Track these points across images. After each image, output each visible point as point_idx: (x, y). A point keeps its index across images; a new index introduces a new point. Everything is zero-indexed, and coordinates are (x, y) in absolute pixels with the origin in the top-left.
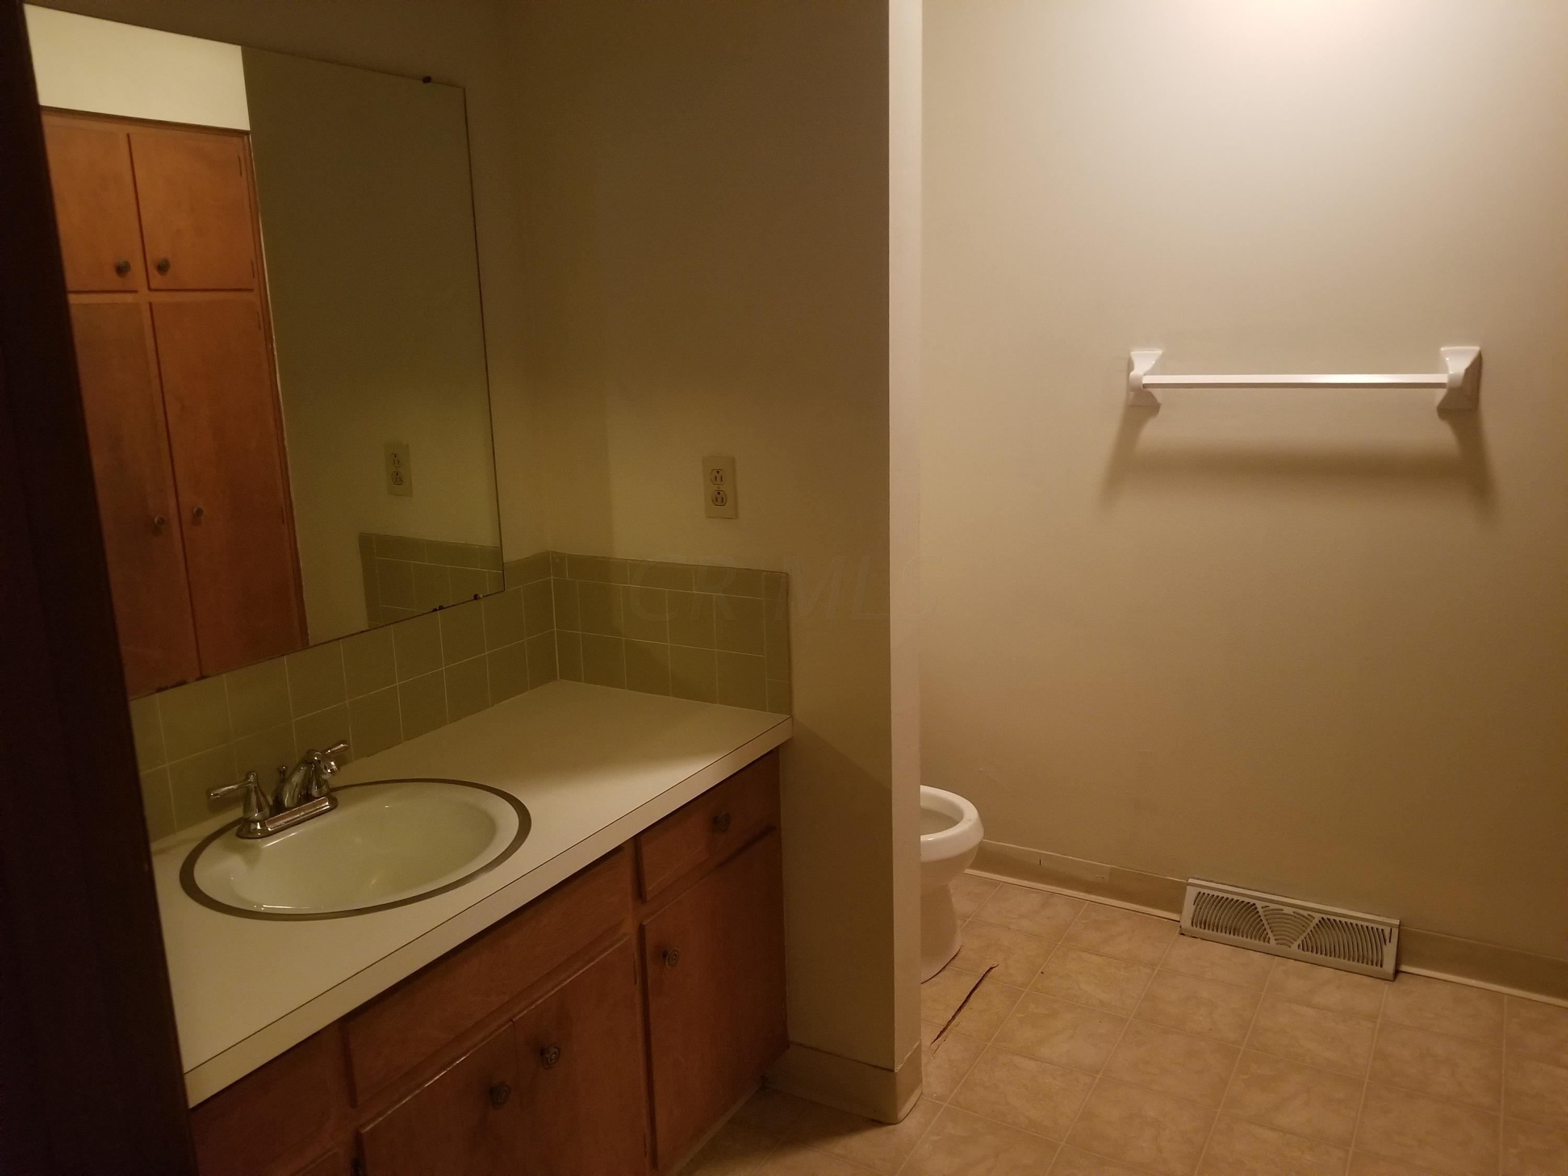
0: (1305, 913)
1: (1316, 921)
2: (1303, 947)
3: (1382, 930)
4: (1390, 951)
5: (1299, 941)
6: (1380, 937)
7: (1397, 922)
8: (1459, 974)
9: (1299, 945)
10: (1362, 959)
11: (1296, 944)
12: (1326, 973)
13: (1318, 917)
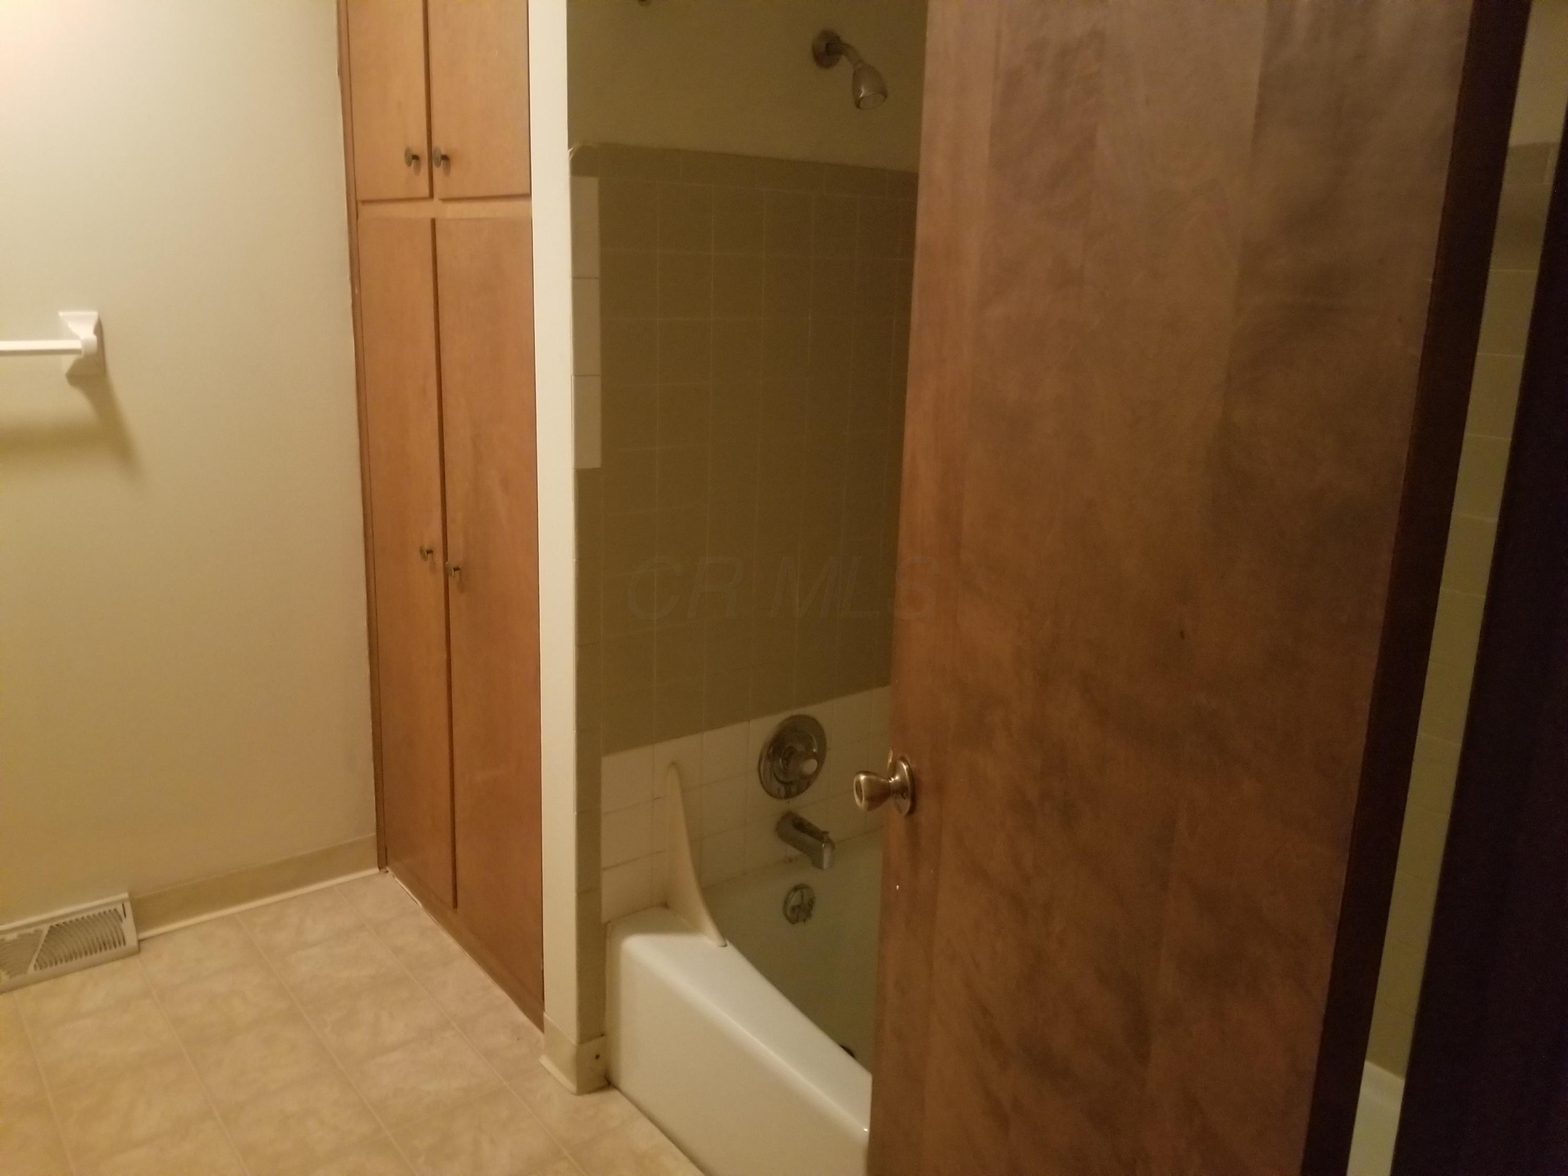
0: (31, 930)
1: (45, 932)
2: (41, 965)
3: (115, 910)
4: (128, 925)
5: (34, 961)
6: (117, 917)
7: (125, 895)
8: (189, 916)
9: (35, 966)
10: (104, 946)
11: (31, 967)
12: (74, 980)
13: (45, 929)
